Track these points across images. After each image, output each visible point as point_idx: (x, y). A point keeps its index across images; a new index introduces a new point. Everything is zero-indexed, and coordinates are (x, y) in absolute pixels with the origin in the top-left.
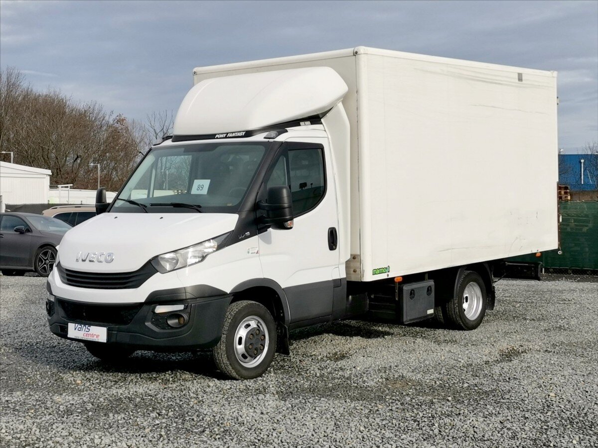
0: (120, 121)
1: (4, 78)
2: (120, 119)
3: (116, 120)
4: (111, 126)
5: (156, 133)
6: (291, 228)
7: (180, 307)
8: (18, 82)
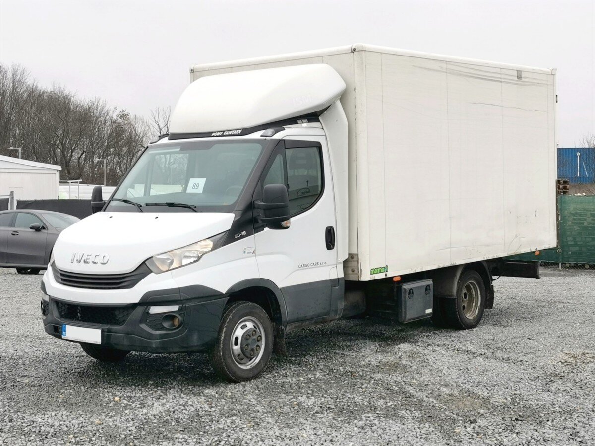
0: (124, 116)
1: (10, 75)
2: (123, 115)
3: (120, 116)
4: (114, 122)
5: (160, 128)
6: (287, 228)
7: (176, 308)
8: (24, 79)
